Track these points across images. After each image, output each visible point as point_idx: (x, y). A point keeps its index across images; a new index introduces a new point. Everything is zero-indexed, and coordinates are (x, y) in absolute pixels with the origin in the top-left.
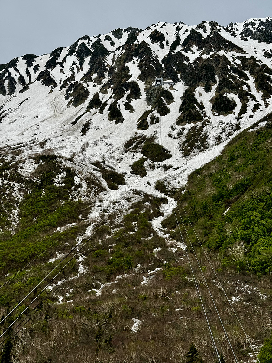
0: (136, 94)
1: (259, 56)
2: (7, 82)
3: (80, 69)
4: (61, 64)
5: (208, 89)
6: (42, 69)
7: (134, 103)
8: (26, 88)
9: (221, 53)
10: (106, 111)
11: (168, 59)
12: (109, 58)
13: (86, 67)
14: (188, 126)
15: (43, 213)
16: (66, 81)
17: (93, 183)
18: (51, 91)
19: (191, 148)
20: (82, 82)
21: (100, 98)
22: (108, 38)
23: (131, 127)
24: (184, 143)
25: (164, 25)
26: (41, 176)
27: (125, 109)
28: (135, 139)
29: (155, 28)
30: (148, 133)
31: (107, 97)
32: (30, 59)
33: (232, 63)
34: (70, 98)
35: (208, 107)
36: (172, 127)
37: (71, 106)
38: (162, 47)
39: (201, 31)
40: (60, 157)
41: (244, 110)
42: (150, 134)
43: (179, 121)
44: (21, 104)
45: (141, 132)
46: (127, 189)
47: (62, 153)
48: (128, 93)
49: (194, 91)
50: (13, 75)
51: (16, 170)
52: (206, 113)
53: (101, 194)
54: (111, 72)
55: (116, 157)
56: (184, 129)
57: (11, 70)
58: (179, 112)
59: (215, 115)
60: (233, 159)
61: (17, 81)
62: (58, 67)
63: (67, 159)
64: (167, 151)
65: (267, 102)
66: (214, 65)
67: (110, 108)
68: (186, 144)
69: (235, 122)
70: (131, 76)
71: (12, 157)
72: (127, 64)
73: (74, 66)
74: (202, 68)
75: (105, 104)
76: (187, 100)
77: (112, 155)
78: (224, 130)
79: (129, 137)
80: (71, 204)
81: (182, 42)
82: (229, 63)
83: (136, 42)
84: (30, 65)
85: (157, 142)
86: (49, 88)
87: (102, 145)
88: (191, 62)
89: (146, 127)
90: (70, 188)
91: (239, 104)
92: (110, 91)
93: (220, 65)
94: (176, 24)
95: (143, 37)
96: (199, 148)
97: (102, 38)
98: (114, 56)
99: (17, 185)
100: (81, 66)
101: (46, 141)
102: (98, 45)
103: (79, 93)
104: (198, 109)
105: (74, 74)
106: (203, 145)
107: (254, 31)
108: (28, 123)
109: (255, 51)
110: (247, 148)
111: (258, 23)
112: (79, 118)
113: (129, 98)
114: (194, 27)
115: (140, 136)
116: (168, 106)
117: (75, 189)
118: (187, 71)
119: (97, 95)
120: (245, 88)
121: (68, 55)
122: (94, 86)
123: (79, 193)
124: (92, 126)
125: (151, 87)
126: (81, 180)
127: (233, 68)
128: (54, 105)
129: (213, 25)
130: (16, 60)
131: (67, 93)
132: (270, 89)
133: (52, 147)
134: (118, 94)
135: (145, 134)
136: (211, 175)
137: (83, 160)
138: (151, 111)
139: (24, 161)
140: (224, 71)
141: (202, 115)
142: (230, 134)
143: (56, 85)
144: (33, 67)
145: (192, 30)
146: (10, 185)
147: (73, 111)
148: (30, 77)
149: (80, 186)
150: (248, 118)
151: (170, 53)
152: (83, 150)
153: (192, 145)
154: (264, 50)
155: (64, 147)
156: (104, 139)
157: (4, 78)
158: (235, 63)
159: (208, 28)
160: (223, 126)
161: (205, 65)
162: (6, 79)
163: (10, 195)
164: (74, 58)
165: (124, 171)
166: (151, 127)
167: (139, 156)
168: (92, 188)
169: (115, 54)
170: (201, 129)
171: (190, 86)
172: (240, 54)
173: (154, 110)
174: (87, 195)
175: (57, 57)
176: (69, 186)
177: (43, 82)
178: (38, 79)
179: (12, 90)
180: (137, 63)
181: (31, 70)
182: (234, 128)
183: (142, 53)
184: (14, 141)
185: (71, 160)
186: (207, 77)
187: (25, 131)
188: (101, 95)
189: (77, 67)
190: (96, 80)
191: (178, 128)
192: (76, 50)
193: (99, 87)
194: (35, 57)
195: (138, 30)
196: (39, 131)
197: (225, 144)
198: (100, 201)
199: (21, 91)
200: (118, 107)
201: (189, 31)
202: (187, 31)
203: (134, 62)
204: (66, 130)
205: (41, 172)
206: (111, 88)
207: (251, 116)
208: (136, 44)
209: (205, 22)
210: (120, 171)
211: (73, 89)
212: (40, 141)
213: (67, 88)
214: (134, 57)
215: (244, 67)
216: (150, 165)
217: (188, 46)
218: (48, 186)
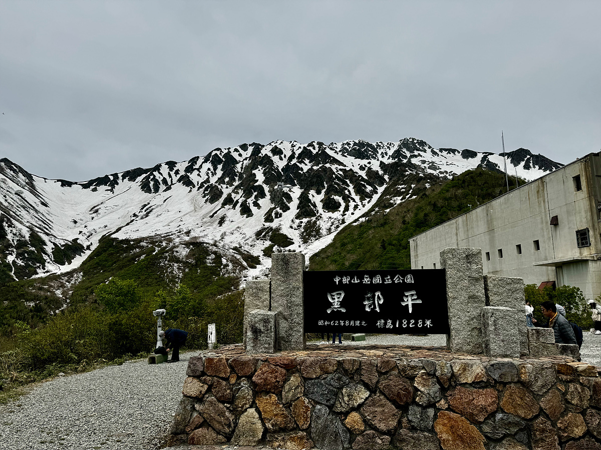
0: (262, 195)
1: (356, 169)
2: (152, 183)
3: (214, 174)
4: (198, 169)
5: (319, 193)
6: (182, 173)
7: (261, 202)
8: (169, 188)
9: (328, 165)
10: (238, 208)
11: (287, 168)
12: (239, 166)
13: (219, 173)
14: (305, 220)
15: (202, 286)
16: (202, 183)
17: (237, 263)
18: (190, 191)
19: (309, 237)
20: (217, 184)
21: (233, 197)
22: (236, 150)
23: (259, 220)
24: (303, 233)
25: (282, 143)
26: (195, 258)
27: (254, 206)
28: (263, 229)
29: (275, 145)
30: (274, 225)
31: (238, 197)
32: (171, 165)
33: (336, 173)
34: (207, 197)
35: (320, 206)
36: (293, 221)
37: (208, 203)
38: (281, 159)
39: (311, 148)
40: (207, 243)
41: (347, 209)
42: (276, 226)
43: (298, 216)
44: (165, 200)
45: (267, 224)
46: (264, 268)
47: (206, 240)
48: (256, 193)
49: (309, 194)
50: (157, 178)
51: (173, 253)
52: (318, 210)
53: (244, 271)
54: (241, 178)
55: (250, 244)
56: (302, 222)
57: (156, 173)
58: (297, 209)
59: (325, 212)
60: (343, 245)
61: (161, 182)
62: (196, 172)
63: (212, 245)
64: (290, 239)
65: (364, 204)
66: (322, 174)
67: (241, 206)
68: (305, 234)
69: (341, 217)
70: (258, 180)
71: (167, 244)
72: (253, 172)
73: (209, 172)
74: (313, 176)
75: (237, 202)
76: (303, 201)
77: (246, 241)
78: (333, 223)
79: (259, 228)
80: (223, 279)
81: (296, 156)
82: (334, 173)
83: (260, 155)
84: (171, 169)
85: (281, 232)
86: (189, 189)
87: (237, 234)
88: (305, 171)
89: (272, 221)
90: (220, 267)
91: (343, 205)
92: (241, 192)
93: (327, 175)
94: (291, 142)
95: (266, 151)
96: (315, 237)
97: (232, 150)
98: (242, 165)
99: (176, 265)
100: (215, 172)
101: (190, 230)
102: (228, 155)
103: (215, 192)
104: (312, 207)
105: (209, 177)
106: (318, 235)
107: (349, 150)
108: (172, 216)
109: (353, 165)
110: (353, 237)
111: (352, 143)
112: (216, 213)
113: (256, 197)
114: (306, 145)
115: (268, 228)
116: (288, 205)
117: (224, 268)
118: (302, 178)
119: (230, 195)
120: (346, 192)
121: (203, 162)
122: (227, 188)
123: (227, 270)
124: (227, 219)
125: (274, 190)
126: (227, 261)
127: (337, 177)
128: (193, 201)
129: (320, 144)
130: (160, 165)
131: (204, 193)
132: (365, 194)
133: (197, 235)
134: (248, 194)
135: (271, 226)
136: (327, 257)
137: (224, 246)
138: (275, 208)
139: (177, 247)
140: (330, 179)
141: (316, 212)
142: (338, 227)
143: (194, 186)
144: (174, 171)
145: (304, 147)
146: (170, 265)
147: (209, 207)
148: (172, 179)
149: (227, 265)
150: (350, 215)
151: (288, 164)
152: (222, 238)
153: (310, 235)
154: (359, 165)
155: (206, 235)
156: (238, 230)
157: (150, 180)
158: (339, 174)
159: (317, 146)
160: (332, 220)
161: (316, 174)
162: (151, 180)
163: (171, 272)
164: (208, 165)
165: (258, 254)
166: (276, 220)
167: (268, 243)
168: (237, 267)
169: (243, 163)
170: (315, 222)
171: (305, 190)
172: (341, 167)
173: (278, 207)
174: (233, 273)
175: (194, 164)
176: (219, 265)
177: (184, 184)
178: (179, 181)
179: (157, 189)
180: (262, 171)
181: (172, 173)
182: (340, 222)
183: (266, 163)
184: (163, 231)
185: (215, 245)
186: (318, 183)
187: (170, 223)
188: (233, 195)
189: (211, 172)
190: (228, 183)
191: (297, 221)
192: (211, 159)
193: (230, 189)
194: (176, 163)
195: (261, 145)
196: (183, 223)
197: (335, 234)
198: (245, 277)
199: (165, 191)
200: (248, 205)
201: (302, 148)
202: (300, 147)
203: (259, 170)
204: (206, 222)
205: (194, 255)
206: (242, 189)
207: (353, 214)
208: (260, 156)
209: (314, 142)
210: (255, 255)
211: (209, 189)
212: (185, 231)
213: (204, 188)
214: (259, 166)
215: (346, 177)
216: (278, 250)
217: (302, 159)
218: (202, 266)
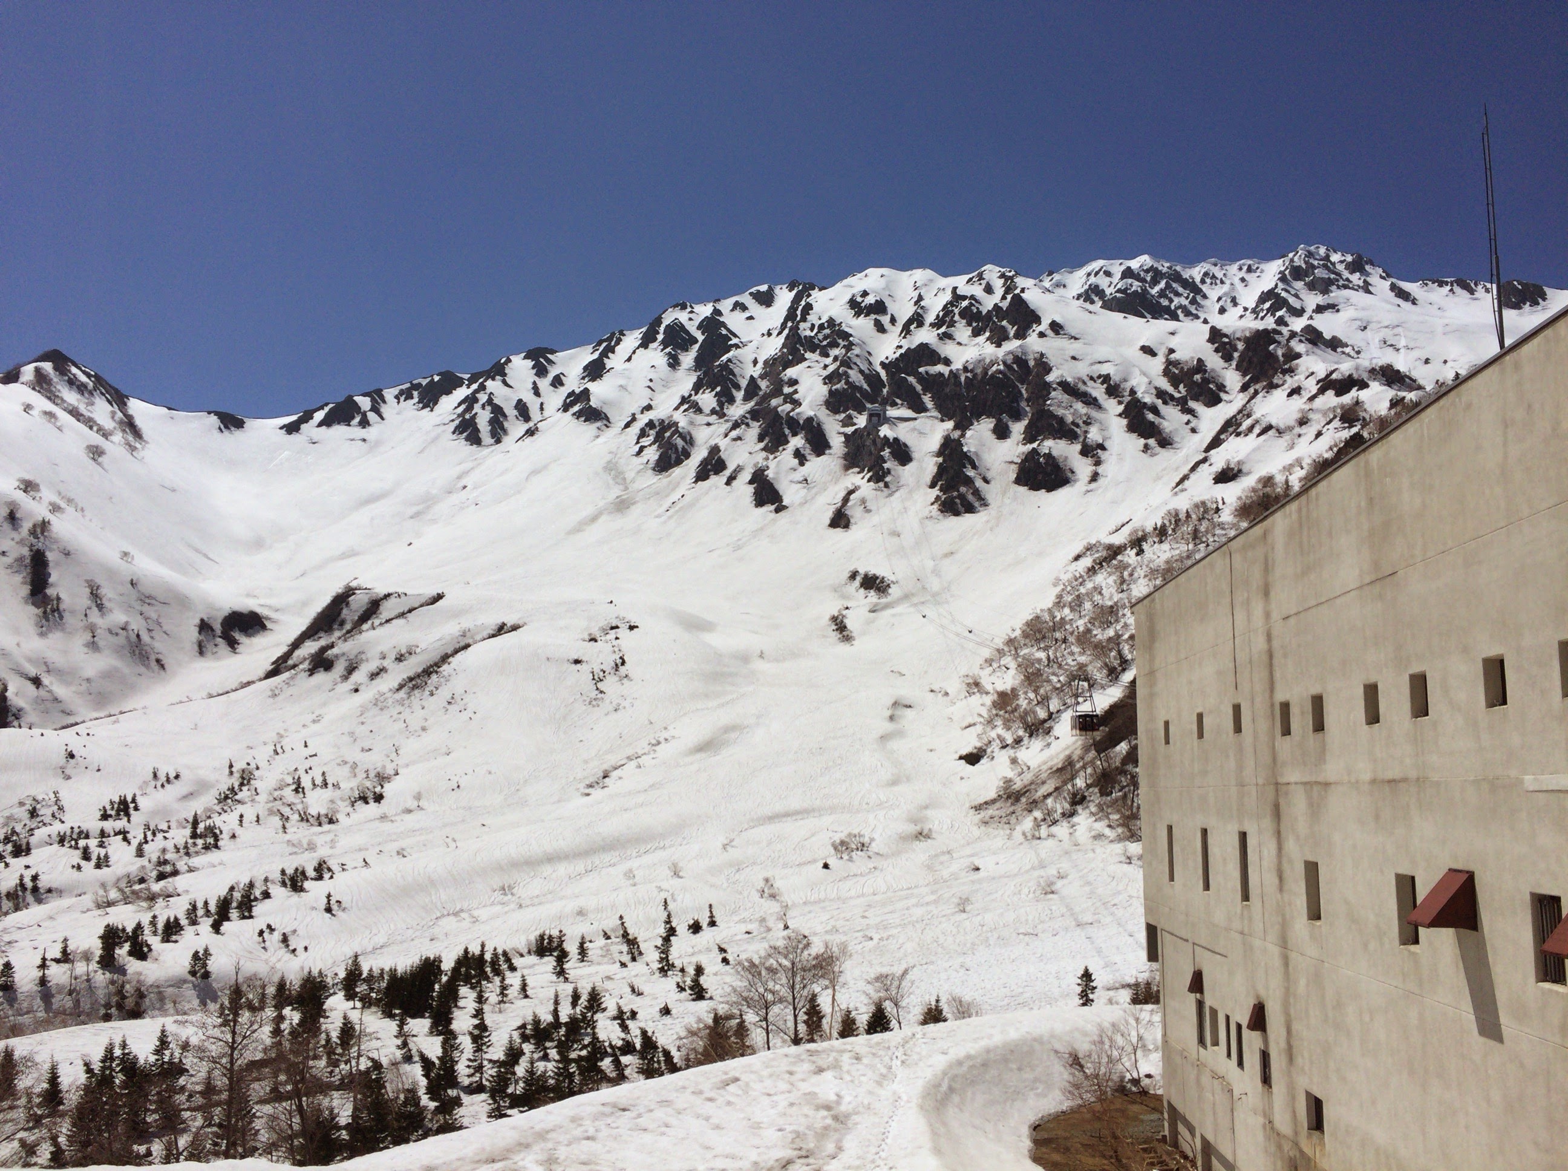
0: (818, 444)
2: (484, 417)
5: (1002, 432)
6: (573, 383)
8: (533, 430)
10: (743, 485)
11: (899, 360)
12: (746, 356)
18: (597, 437)
20: (677, 416)
21: (725, 455)
27: (791, 481)
31: (741, 453)
34: (647, 456)
35: (1004, 476)
37: (650, 473)
38: (880, 328)
39: (978, 291)
48: (798, 441)
49: (968, 436)
50: (499, 400)
54: (751, 393)
57: (495, 386)
58: (932, 488)
61: (511, 414)
70: (803, 400)
72: (790, 372)
73: (655, 378)
74: (984, 384)
76: (948, 463)
81: (930, 318)
83: (812, 319)
86: (591, 430)
88: (955, 368)
91: (1083, 473)
92: (751, 436)
93: (1030, 378)
95: (831, 306)
98: (757, 351)
102: (714, 325)
103: (671, 442)
104: (979, 483)
107: (1108, 292)
112: (674, 503)
113: (799, 453)
118: (947, 390)
119: (715, 450)
121: (637, 349)
122: (709, 425)
127: (1061, 383)
129: (1008, 278)
131: (638, 442)
134: (771, 446)
140: (1041, 393)
143: (608, 424)
144: (549, 378)
148: (543, 403)
151: (901, 346)
157: (477, 405)
161: (992, 377)
162: (481, 407)
164: (654, 355)
169: (759, 346)
171: (956, 424)
175: (610, 353)
177: (577, 416)
178: (564, 408)
179: (498, 430)
180: (817, 369)
181: (544, 384)
186: (998, 405)
188: (726, 449)
192: (660, 337)
193: (719, 429)
199: (522, 438)
200: (772, 479)
201: (948, 292)
202: (941, 290)
203: (809, 367)
206: (754, 429)
211: (653, 432)
213: (637, 429)
214: (808, 355)
217: (948, 329)
